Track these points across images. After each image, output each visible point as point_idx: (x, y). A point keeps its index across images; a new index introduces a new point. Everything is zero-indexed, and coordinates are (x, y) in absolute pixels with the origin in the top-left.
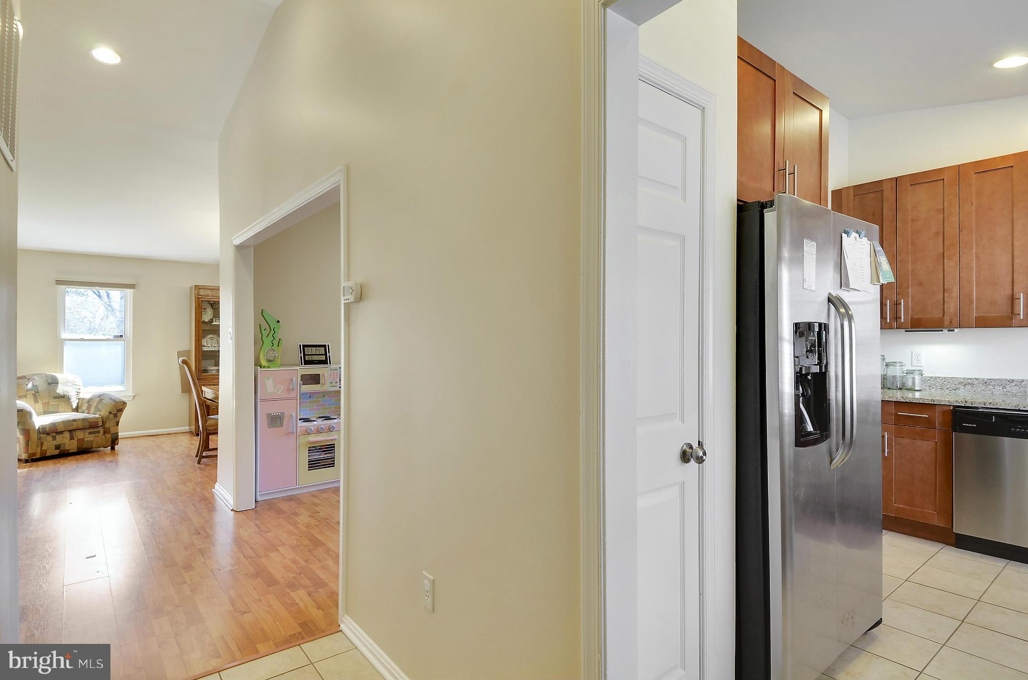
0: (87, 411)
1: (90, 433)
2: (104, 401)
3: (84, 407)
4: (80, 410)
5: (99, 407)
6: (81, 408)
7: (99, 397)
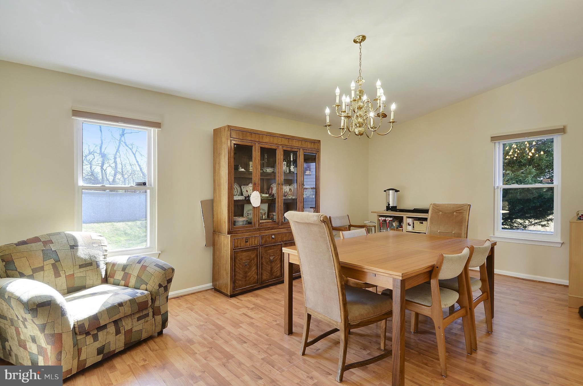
0: (123, 282)
1: (139, 319)
2: (148, 269)
3: (119, 276)
4: (111, 280)
5: (143, 277)
6: (113, 277)
7: (139, 262)
